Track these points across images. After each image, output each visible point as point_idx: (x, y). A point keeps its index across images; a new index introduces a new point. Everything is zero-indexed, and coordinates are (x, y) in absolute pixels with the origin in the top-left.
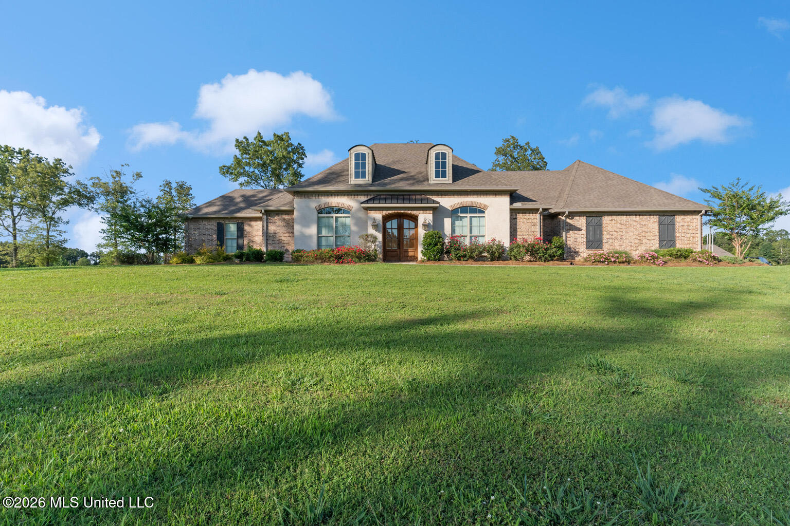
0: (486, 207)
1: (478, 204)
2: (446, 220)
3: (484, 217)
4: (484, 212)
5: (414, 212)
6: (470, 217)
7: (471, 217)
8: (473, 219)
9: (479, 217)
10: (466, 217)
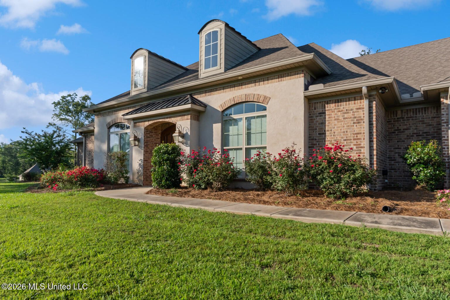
0: (267, 99)
1: (256, 97)
2: (215, 126)
3: (265, 116)
4: (265, 109)
5: (172, 120)
6: (246, 118)
7: (248, 119)
8: (253, 121)
9: (258, 117)
10: (241, 119)
